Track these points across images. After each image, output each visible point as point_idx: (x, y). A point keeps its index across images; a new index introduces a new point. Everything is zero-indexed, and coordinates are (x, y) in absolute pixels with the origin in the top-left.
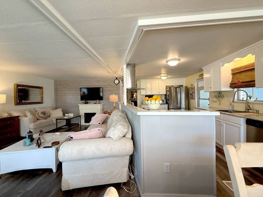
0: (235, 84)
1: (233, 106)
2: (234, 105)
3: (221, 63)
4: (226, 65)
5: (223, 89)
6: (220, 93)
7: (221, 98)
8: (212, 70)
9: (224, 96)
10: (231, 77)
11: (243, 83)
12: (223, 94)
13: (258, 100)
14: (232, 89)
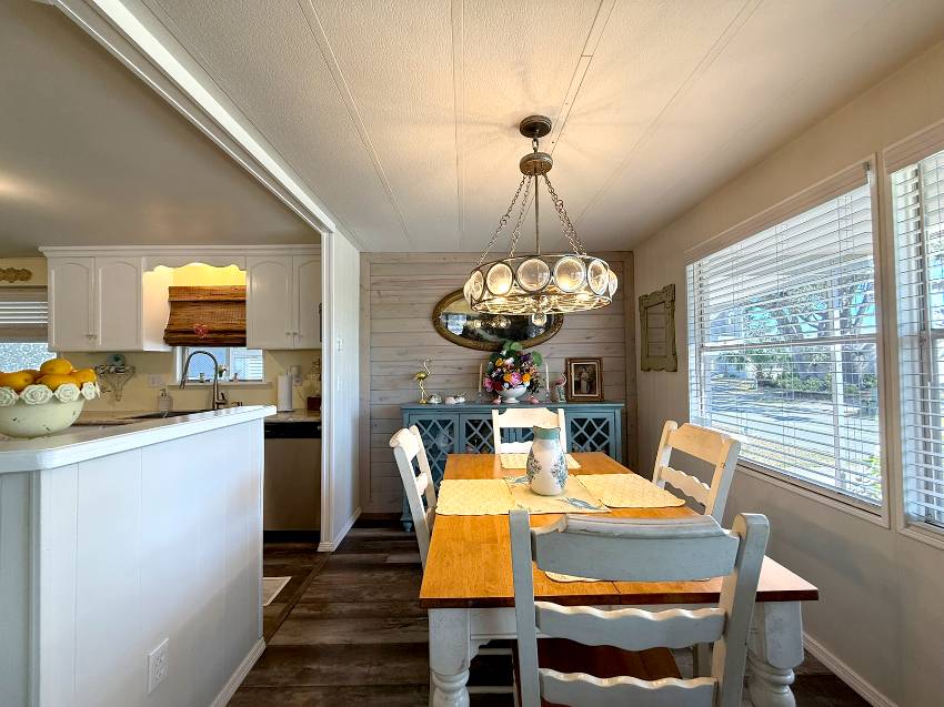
0: (192, 332)
1: (171, 400)
2: (172, 395)
3: (143, 259)
4: (161, 269)
5: (148, 347)
6: (117, 359)
7: (123, 377)
8: (100, 271)
9: (134, 368)
10: (167, 309)
11: (210, 332)
12: (130, 361)
13: (239, 377)
14: (167, 349)
